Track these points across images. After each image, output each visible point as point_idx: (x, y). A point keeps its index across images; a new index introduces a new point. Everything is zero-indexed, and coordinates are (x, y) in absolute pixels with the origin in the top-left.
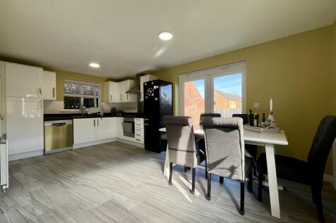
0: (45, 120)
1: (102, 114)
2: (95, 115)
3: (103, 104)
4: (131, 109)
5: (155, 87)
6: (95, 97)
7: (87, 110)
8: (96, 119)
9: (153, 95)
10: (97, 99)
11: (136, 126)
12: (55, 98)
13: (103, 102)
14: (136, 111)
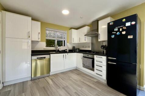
0: (32, 55)
1: (68, 51)
2: (64, 52)
3: (68, 44)
4: (86, 47)
5: (128, 24)
6: (63, 40)
7: (59, 48)
8: (64, 54)
9: (124, 33)
10: (64, 41)
11: (95, 62)
12: (40, 40)
13: (68, 43)
14: (90, 49)
